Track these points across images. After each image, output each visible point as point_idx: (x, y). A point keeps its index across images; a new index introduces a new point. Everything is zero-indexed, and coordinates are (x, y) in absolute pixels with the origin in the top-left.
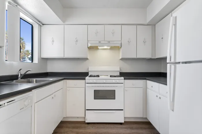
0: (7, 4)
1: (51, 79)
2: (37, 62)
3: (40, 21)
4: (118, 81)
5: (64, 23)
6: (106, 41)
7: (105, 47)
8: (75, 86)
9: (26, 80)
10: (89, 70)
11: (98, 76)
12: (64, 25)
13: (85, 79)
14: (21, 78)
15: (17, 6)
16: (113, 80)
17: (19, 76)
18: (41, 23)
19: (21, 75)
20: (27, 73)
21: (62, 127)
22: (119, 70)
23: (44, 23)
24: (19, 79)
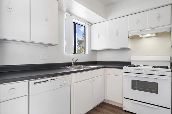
0: (65, 16)
1: (93, 67)
2: (88, 54)
3: (89, 22)
4: (161, 73)
5: (106, 19)
6: (149, 28)
7: (149, 35)
8: (114, 74)
9: (77, 66)
10: (131, 60)
11: (139, 66)
12: (107, 21)
13: (122, 68)
14: (74, 65)
15: (71, 16)
16: (155, 72)
17: (73, 63)
18: (90, 23)
19: (74, 62)
20: (76, 62)
21: (102, 107)
22: (169, 60)
23: (92, 23)
24: (73, 65)
